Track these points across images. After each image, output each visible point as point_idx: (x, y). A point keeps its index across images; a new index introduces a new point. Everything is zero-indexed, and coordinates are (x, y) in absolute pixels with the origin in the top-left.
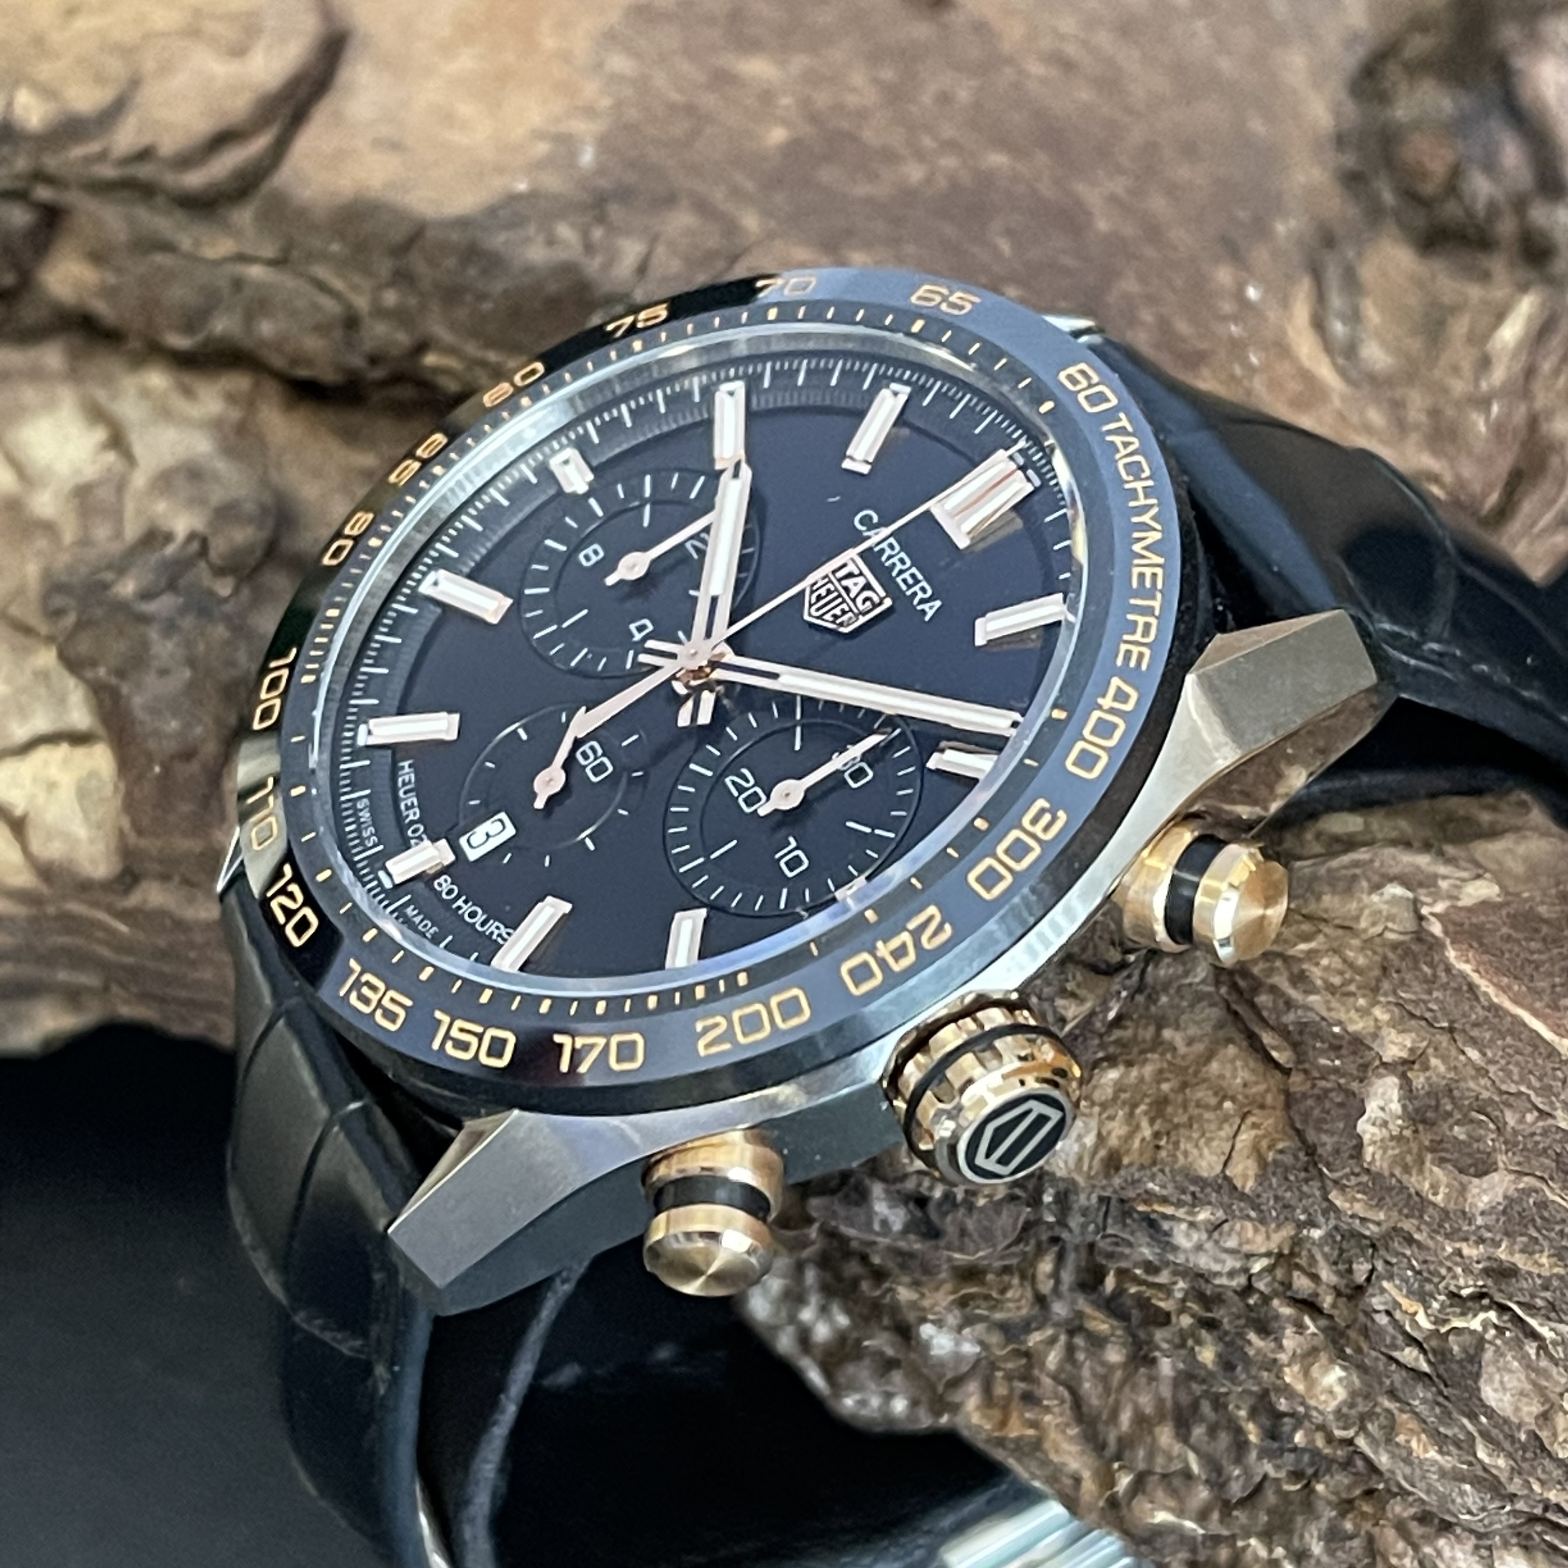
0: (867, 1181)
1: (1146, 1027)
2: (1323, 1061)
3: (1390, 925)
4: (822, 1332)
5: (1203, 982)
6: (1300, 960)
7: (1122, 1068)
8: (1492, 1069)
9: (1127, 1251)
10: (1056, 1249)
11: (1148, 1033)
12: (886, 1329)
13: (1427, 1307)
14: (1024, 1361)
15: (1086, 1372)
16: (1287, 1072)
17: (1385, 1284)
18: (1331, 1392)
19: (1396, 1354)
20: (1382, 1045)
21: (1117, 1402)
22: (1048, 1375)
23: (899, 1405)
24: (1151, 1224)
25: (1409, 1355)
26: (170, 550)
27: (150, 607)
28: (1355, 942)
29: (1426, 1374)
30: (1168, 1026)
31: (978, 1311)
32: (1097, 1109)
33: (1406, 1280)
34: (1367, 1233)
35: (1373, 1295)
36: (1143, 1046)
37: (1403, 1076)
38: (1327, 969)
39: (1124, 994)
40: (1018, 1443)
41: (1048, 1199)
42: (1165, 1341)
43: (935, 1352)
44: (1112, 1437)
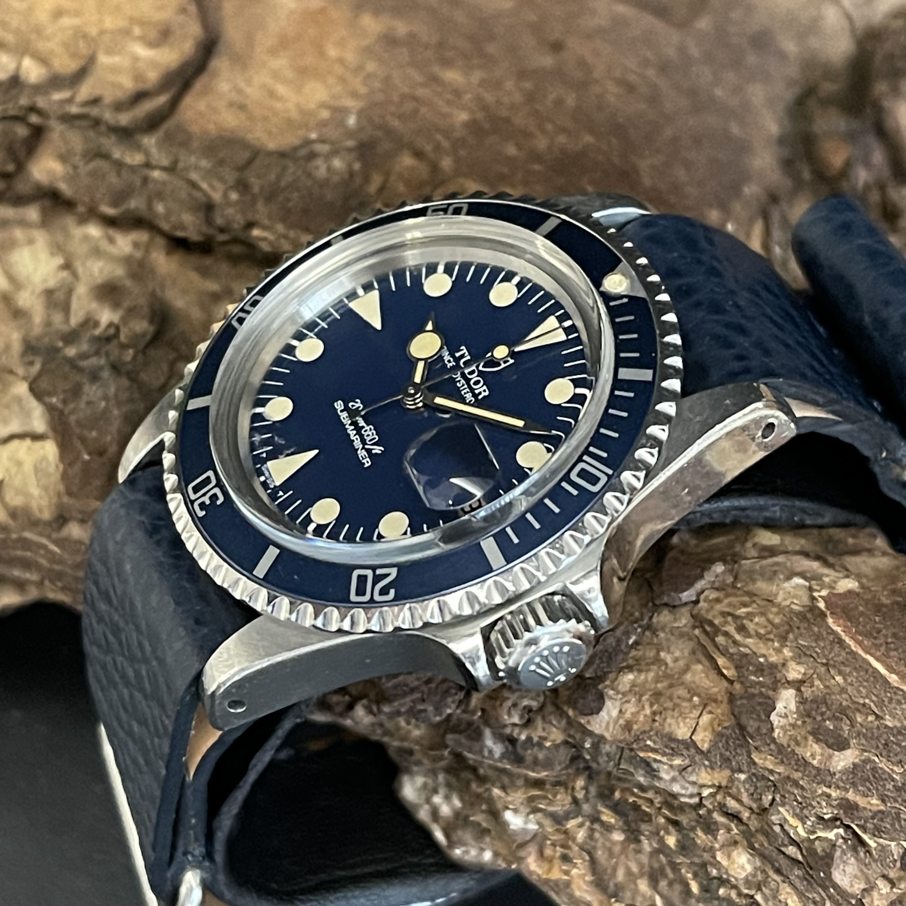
0: (482, 727)
1: (651, 649)
2: (753, 678)
3: (795, 601)
4: (445, 810)
5: (685, 626)
6: (743, 618)
7: (636, 674)
8: (849, 688)
9: (630, 778)
10: (587, 773)
11: (651, 654)
12: (483, 812)
13: (804, 823)
14: (562, 837)
15: (599, 844)
16: (731, 682)
17: (781, 809)
18: (743, 868)
19: (783, 849)
20: (788, 671)
21: (617, 863)
22: (577, 845)
23: (488, 856)
24: (647, 764)
25: (791, 850)
26: (97, 332)
27: (84, 364)
28: (775, 610)
29: (800, 862)
30: (663, 650)
32: (620, 696)
33: (793, 808)
34: (772, 778)
35: (772, 815)
36: (648, 661)
37: (799, 690)
38: (757, 624)
39: (639, 630)
40: (556, 883)
41: (587, 745)
42: (647, 830)
43: (512, 827)
44: (611, 885)
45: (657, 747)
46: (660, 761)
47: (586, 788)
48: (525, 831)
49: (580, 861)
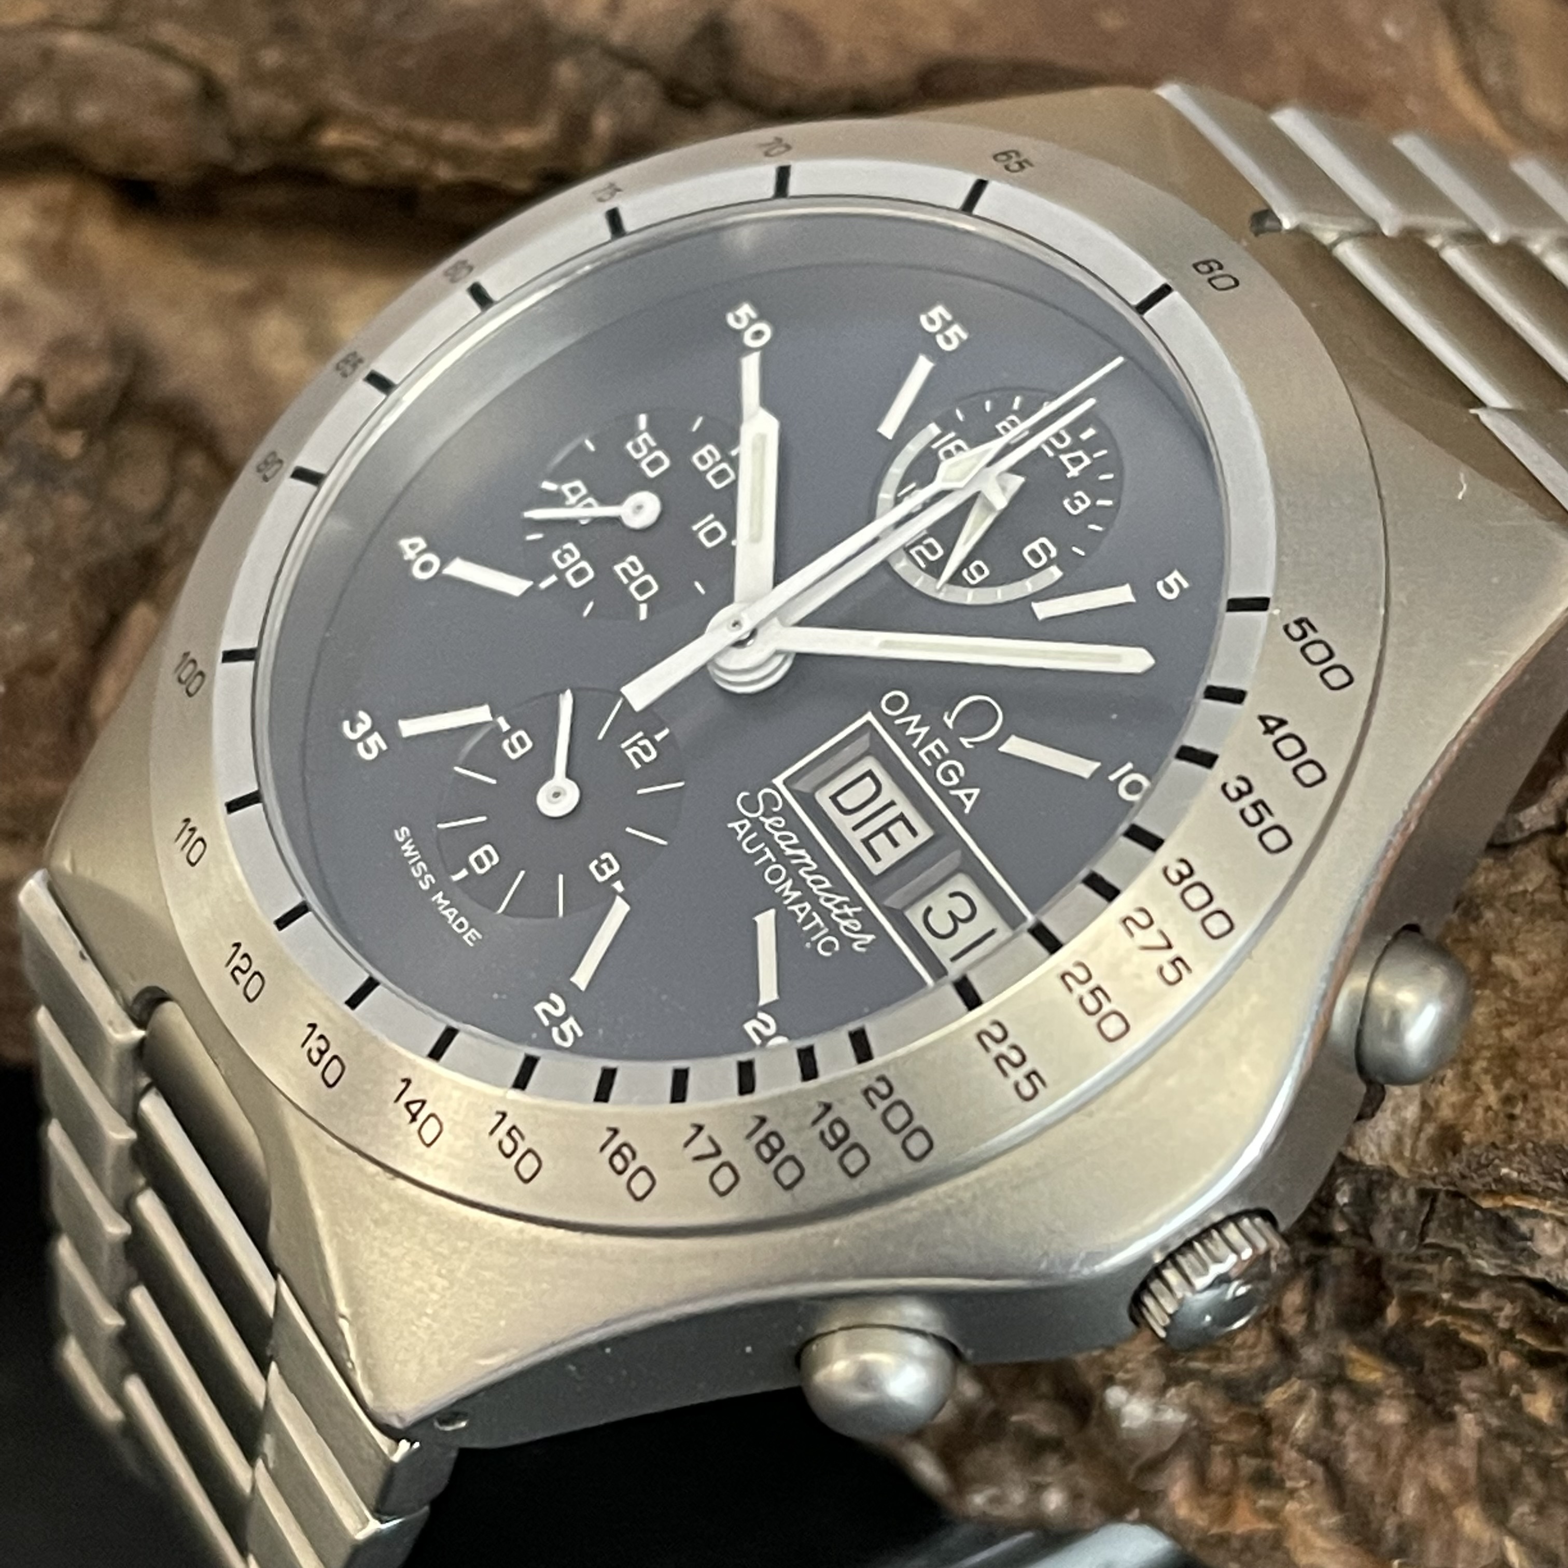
12: (1045, 1397)
15: (1349, 1439)
21: (1398, 1477)
22: (1294, 1447)
23: (1054, 1501)
24: (1501, 1224)
40: (1248, 1542)
41: (1342, 1199)
42: (1473, 1390)
43: (1126, 1424)
44: (1390, 1526)
45: (1525, 1179)
46: (1535, 1214)
47: (1309, 1310)
48: (1157, 1427)
49: (1302, 1483)
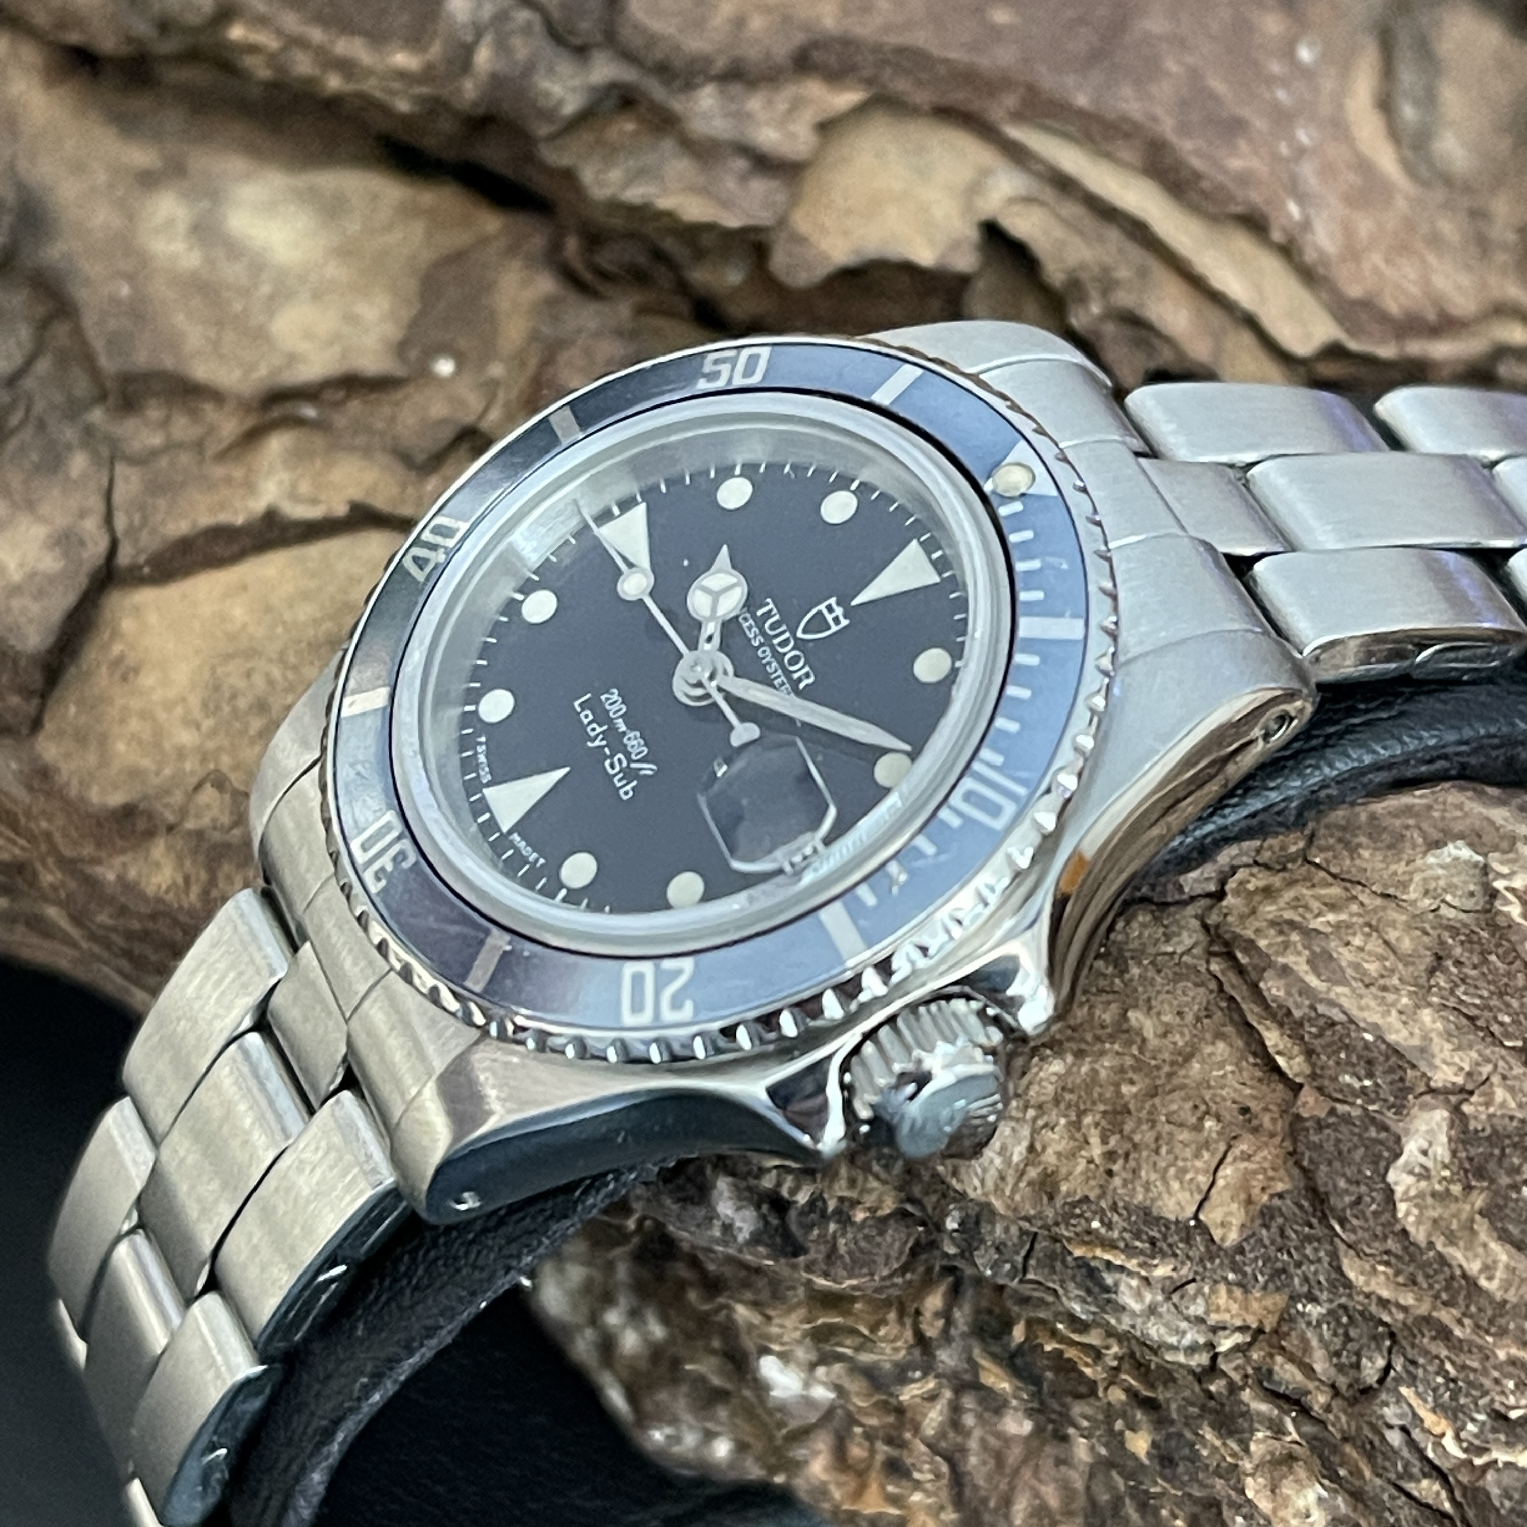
31: (841, 1350)
